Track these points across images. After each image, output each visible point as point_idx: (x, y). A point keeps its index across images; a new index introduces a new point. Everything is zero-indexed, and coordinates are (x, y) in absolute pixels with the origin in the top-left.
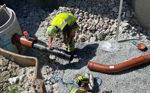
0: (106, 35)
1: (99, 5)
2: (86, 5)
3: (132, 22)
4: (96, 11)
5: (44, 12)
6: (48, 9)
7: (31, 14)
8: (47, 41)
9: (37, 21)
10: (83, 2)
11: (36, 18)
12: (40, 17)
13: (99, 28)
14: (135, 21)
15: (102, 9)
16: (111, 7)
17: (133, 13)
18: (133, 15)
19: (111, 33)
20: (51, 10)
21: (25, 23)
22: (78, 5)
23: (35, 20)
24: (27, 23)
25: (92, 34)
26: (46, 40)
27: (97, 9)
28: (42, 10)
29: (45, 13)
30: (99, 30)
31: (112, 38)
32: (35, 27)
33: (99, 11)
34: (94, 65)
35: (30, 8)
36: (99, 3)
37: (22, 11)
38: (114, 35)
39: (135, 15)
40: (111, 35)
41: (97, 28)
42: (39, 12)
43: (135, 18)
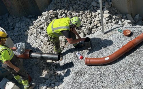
0: (92, 29)
1: (79, 3)
2: (67, 6)
3: (111, 11)
4: (77, 9)
5: (29, 20)
6: (31, 16)
7: (17, 25)
8: (40, 48)
9: (25, 30)
10: (63, 3)
11: (23, 28)
12: (26, 26)
13: (84, 24)
14: (114, 9)
15: (82, 6)
16: (90, 2)
17: (111, 3)
18: (111, 5)
19: (96, 26)
20: (34, 16)
21: (14, 35)
22: (59, 7)
23: (23, 30)
24: (16, 34)
25: (79, 31)
26: (39, 46)
27: (77, 7)
28: (27, 19)
29: (31, 21)
30: (84, 25)
31: (97, 30)
32: (24, 37)
33: (80, 8)
34: (91, 60)
35: (15, 20)
36: (78, 1)
37: (8, 24)
38: (99, 27)
39: (113, 4)
40: (97, 27)
41: (82, 25)
42: (25, 21)
43: (113, 7)
